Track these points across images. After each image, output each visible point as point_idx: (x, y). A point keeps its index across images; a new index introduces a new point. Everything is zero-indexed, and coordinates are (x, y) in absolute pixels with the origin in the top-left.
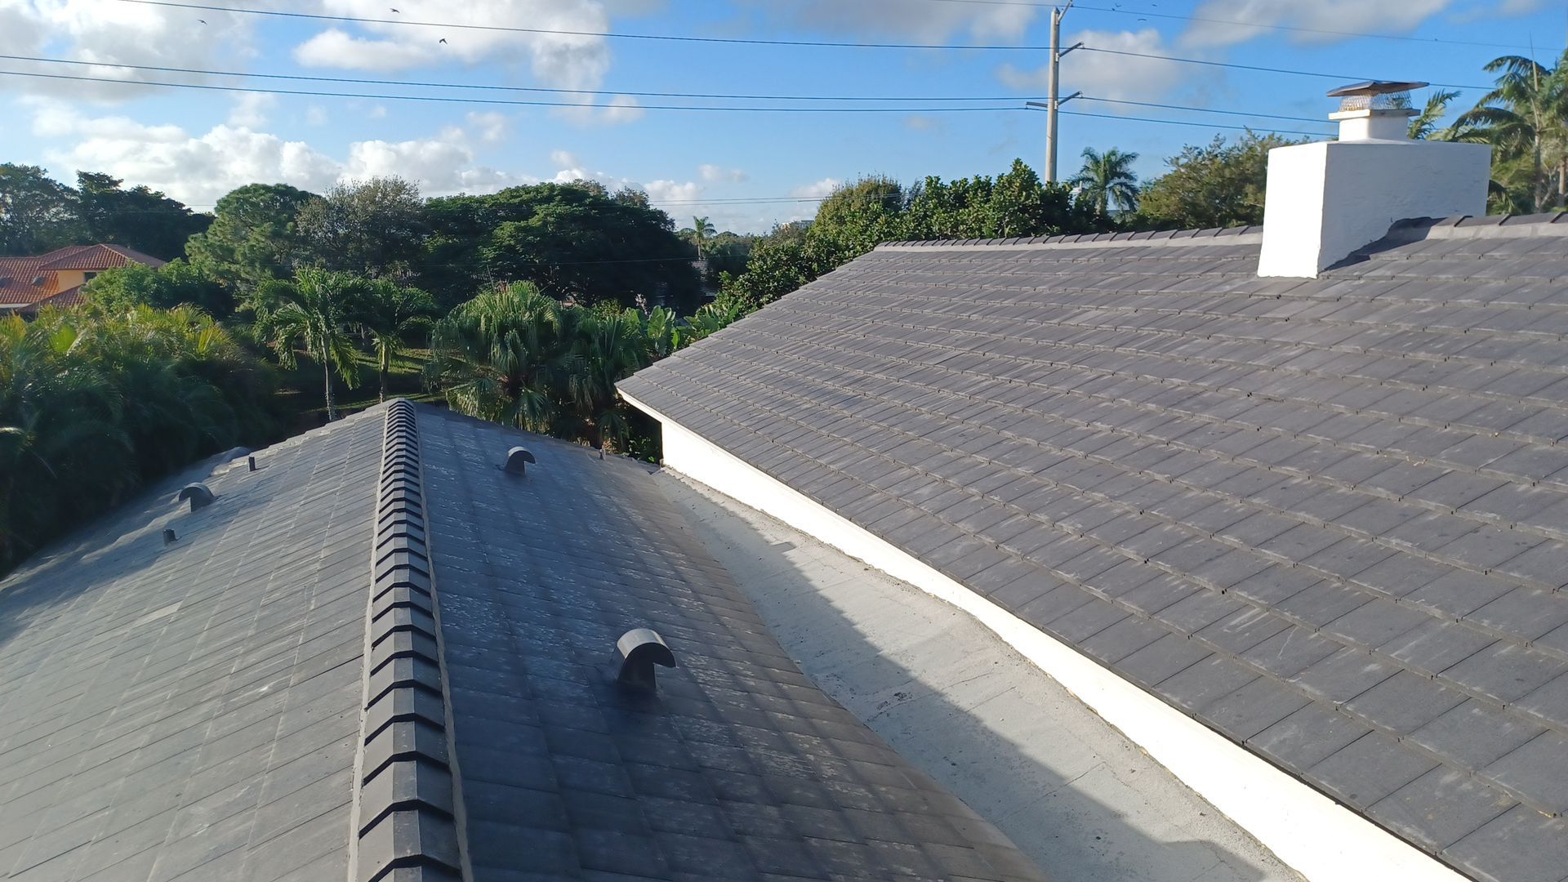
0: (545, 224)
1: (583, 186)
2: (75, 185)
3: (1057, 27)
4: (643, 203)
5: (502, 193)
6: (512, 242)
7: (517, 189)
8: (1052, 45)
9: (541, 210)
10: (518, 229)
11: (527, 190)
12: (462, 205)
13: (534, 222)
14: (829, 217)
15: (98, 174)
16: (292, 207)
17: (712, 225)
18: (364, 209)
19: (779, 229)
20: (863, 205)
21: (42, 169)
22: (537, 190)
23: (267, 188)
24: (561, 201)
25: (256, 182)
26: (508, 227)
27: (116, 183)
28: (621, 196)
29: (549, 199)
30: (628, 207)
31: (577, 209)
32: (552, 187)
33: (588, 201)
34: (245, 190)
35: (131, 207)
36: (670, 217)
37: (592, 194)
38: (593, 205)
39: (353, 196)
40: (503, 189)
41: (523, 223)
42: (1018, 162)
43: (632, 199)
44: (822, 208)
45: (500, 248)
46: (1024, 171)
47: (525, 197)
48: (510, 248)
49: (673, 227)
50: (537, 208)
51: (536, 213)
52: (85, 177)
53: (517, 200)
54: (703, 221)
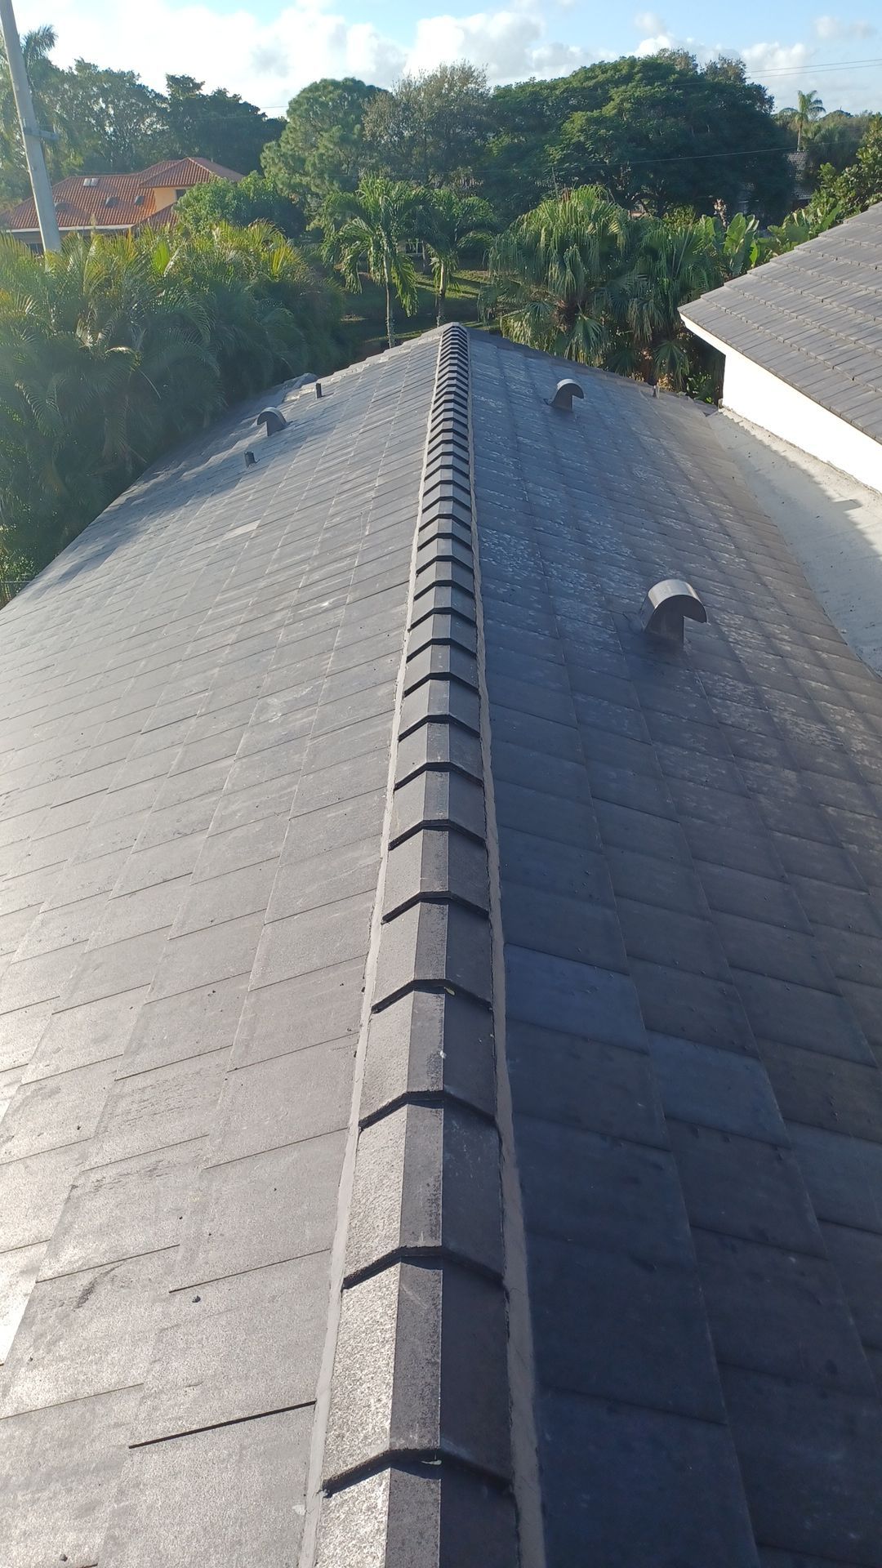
0: (620, 112)
1: (669, 57)
2: (165, 92)
4: (739, 76)
5: (575, 75)
6: (582, 139)
7: (593, 68)
9: (617, 94)
10: (589, 121)
11: (603, 67)
12: (533, 93)
13: (609, 110)
15: (183, 77)
16: (359, 106)
17: (820, 102)
18: (431, 106)
21: (136, 74)
22: (615, 67)
23: (335, 84)
24: (641, 80)
25: (325, 78)
26: (579, 118)
27: (198, 86)
28: (713, 69)
29: (628, 79)
30: (719, 83)
31: (659, 89)
32: (633, 62)
33: (672, 78)
34: (314, 88)
35: (213, 113)
36: (769, 93)
37: (678, 68)
38: (677, 85)
39: (418, 90)
40: (577, 68)
41: (596, 113)
43: (725, 72)
45: (568, 146)
47: (601, 78)
48: (579, 146)
49: (771, 107)
50: (613, 92)
51: (611, 99)
52: (173, 80)
53: (591, 83)
54: (810, 96)
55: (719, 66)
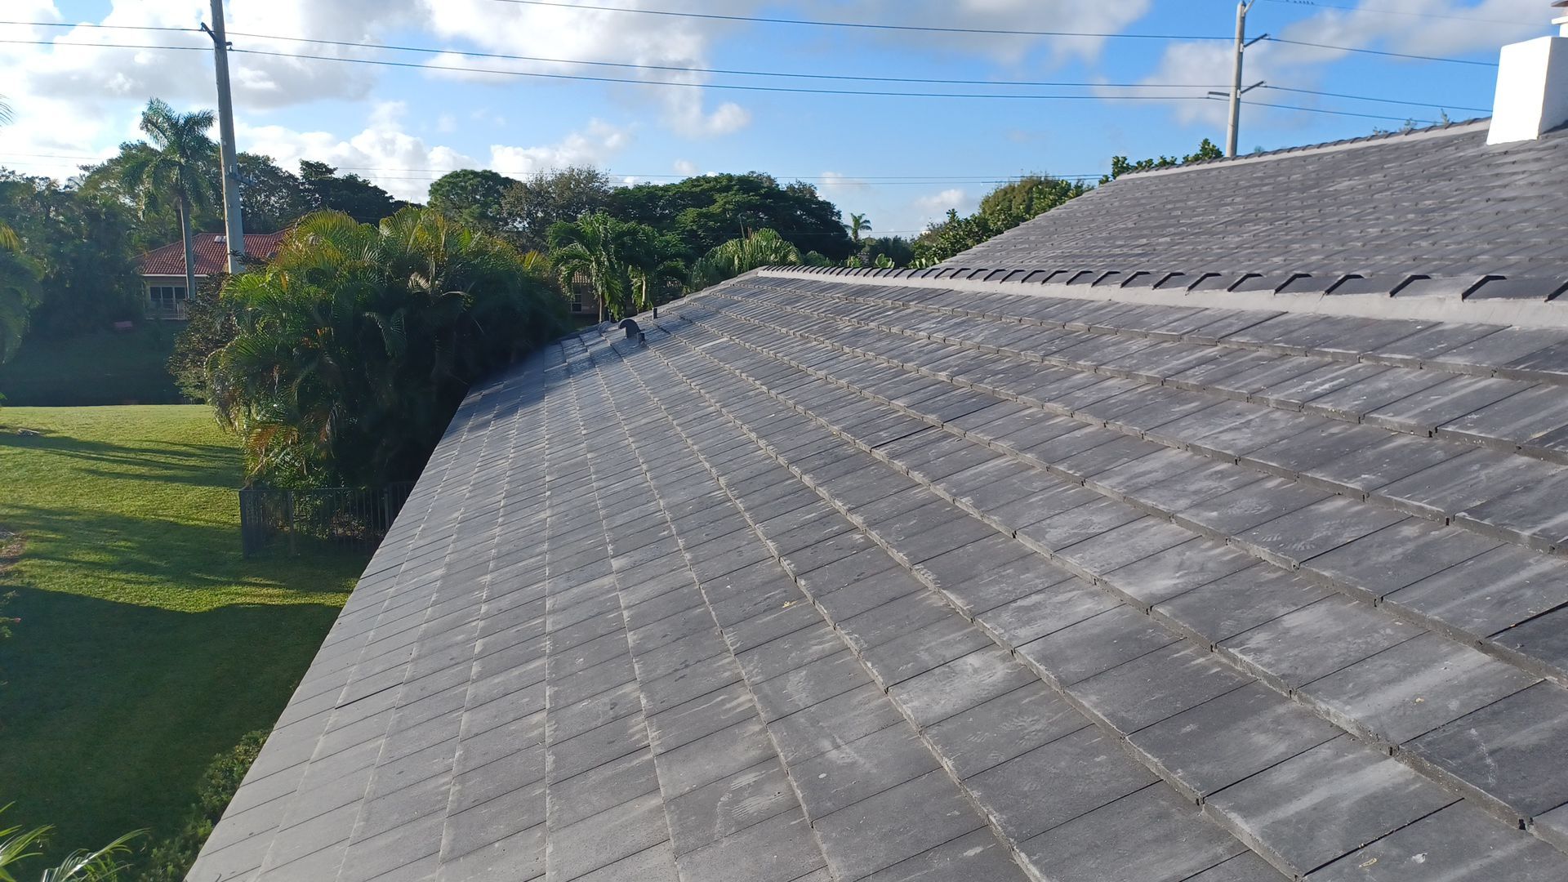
0: (725, 211)
1: (757, 177)
2: (297, 172)
3: (1243, 19)
4: (812, 193)
5: (684, 183)
6: (694, 227)
7: (698, 179)
8: (1237, 35)
9: (720, 199)
10: (700, 215)
11: (706, 179)
12: (648, 193)
13: (715, 209)
14: (989, 212)
15: (318, 163)
16: (498, 191)
17: (868, 222)
18: (561, 195)
19: (934, 227)
20: (1024, 201)
21: (271, 158)
22: (716, 179)
23: (474, 173)
24: (738, 190)
25: (465, 168)
26: (691, 213)
27: (331, 171)
28: (791, 187)
29: (727, 189)
30: (798, 197)
31: (754, 198)
32: (730, 178)
33: (763, 191)
34: (455, 175)
35: (345, 192)
36: (837, 209)
37: (765, 185)
38: (767, 196)
39: (550, 184)
40: (685, 179)
41: (704, 210)
42: (1206, 142)
43: (801, 192)
44: (983, 203)
45: (683, 231)
46: (1212, 150)
47: (706, 186)
48: (693, 233)
49: (839, 218)
50: (717, 196)
51: (715, 201)
52: (307, 165)
53: (698, 189)
54: (860, 217)
55: (796, 187)
